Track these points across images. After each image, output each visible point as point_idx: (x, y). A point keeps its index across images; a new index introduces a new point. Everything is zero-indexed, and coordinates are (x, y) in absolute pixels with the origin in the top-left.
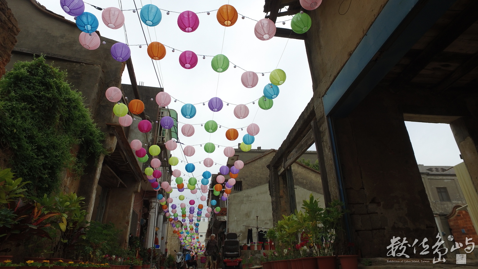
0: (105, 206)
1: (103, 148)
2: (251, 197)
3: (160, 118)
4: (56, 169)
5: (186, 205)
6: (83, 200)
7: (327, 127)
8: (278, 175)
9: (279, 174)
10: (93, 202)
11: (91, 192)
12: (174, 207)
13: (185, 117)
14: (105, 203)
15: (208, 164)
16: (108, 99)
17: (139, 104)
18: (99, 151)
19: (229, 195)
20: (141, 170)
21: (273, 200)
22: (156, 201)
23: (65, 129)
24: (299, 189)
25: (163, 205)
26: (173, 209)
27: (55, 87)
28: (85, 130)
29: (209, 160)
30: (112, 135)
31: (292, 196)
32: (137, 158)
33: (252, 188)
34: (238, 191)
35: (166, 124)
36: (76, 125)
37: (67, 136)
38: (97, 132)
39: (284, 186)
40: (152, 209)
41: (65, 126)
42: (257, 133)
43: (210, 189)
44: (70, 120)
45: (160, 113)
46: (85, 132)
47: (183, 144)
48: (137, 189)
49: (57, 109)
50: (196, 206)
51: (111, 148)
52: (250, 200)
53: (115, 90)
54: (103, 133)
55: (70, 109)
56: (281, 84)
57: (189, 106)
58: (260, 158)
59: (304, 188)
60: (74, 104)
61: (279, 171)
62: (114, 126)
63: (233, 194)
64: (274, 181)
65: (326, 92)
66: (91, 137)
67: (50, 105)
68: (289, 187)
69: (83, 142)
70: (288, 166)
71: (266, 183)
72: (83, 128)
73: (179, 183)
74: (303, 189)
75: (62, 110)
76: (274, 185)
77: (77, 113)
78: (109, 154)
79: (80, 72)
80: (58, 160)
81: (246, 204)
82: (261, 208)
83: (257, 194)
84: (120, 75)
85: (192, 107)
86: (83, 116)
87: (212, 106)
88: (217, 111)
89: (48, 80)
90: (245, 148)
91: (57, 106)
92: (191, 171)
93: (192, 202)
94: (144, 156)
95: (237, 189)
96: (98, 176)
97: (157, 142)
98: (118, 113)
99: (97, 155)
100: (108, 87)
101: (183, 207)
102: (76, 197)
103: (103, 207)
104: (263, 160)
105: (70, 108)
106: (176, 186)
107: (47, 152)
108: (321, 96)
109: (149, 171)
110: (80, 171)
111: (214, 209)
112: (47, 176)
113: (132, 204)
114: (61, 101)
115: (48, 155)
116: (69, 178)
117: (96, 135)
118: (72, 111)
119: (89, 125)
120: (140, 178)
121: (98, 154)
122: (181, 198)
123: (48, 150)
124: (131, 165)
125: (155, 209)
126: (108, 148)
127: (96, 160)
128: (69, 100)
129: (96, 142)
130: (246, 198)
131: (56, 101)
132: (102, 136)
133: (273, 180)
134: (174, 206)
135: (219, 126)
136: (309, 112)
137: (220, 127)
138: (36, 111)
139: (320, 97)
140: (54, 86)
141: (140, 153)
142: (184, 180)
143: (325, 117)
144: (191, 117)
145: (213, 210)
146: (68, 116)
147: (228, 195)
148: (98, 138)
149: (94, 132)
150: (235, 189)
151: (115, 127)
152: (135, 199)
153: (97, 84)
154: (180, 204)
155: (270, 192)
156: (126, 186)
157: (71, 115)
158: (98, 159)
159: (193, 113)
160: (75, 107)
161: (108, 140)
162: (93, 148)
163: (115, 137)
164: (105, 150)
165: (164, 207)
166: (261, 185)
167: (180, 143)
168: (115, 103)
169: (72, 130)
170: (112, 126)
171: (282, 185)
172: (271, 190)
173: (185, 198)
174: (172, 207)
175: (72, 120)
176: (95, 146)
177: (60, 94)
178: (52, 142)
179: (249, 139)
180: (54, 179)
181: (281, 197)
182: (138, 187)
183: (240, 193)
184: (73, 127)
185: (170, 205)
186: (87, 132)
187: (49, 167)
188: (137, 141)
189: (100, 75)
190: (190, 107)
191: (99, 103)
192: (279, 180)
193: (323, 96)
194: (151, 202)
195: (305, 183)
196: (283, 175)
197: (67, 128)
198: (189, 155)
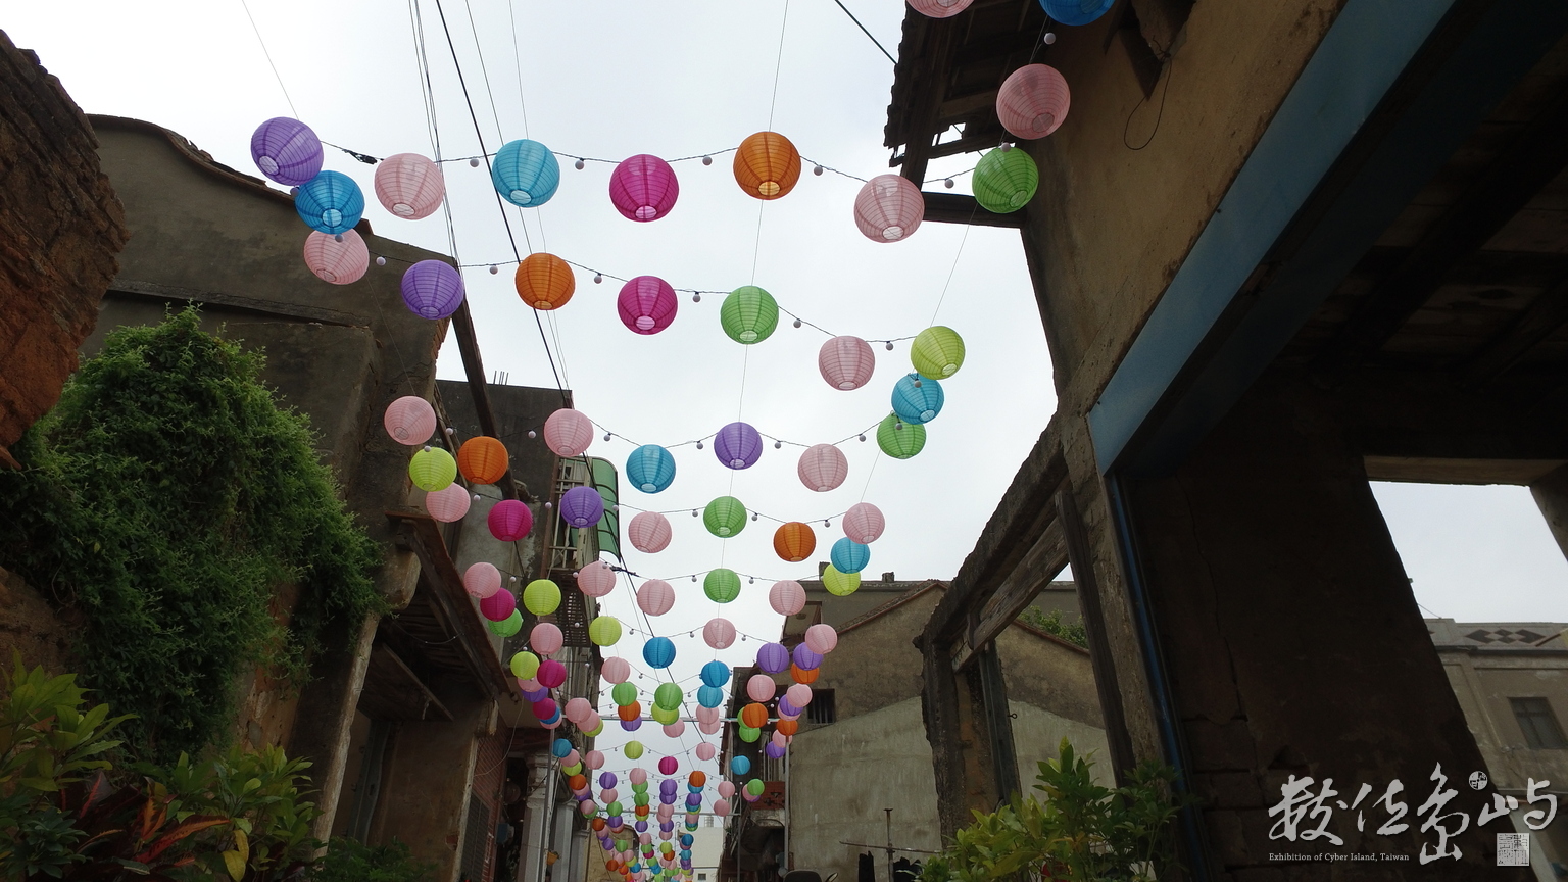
0: (379, 782)
1: (376, 591)
2: (867, 742)
3: (562, 487)
4: (221, 666)
5: (649, 776)
6: (306, 771)
7: (1108, 512)
8: (952, 670)
9: (957, 666)
10: (338, 774)
11: (334, 740)
12: (608, 782)
13: (640, 488)
14: (380, 772)
15: (719, 639)
16: (392, 434)
17: (491, 450)
18: (361, 602)
19: (791, 737)
20: (500, 660)
21: (940, 756)
22: (550, 762)
23: (255, 536)
24: (1027, 714)
25: (572, 774)
26: (605, 788)
27: (225, 402)
28: (318, 536)
29: (721, 626)
30: (404, 551)
31: (1001, 742)
32: (485, 622)
33: (866, 712)
34: (821, 724)
35: (578, 512)
36: (289, 521)
37: (260, 559)
38: (357, 540)
39: (975, 707)
40: (536, 788)
41: (253, 525)
42: (877, 535)
43: (727, 720)
44: (271, 506)
45: (560, 471)
46: (319, 543)
47: (634, 574)
48: (487, 725)
49: (231, 471)
50: (681, 777)
51: (400, 591)
52: (864, 755)
53: (414, 407)
54: (376, 544)
55: (272, 472)
56: (949, 376)
57: (652, 453)
58: (891, 611)
59: (1044, 709)
60: (284, 454)
61: (956, 656)
62: (411, 521)
63: (805, 735)
64: (939, 692)
65: (1098, 395)
66: (336, 557)
67: (210, 459)
68: (990, 712)
69: (310, 573)
70: (985, 643)
71: (913, 696)
72: (311, 531)
73: (624, 703)
74: (1039, 711)
75: (247, 473)
76: (938, 706)
77: (294, 483)
78: (395, 612)
79: (305, 350)
80: (228, 638)
81: (848, 766)
82: (900, 781)
83: (887, 734)
84: (432, 353)
85: (661, 455)
86: (314, 492)
87: (728, 451)
88: (743, 468)
89: (205, 381)
90: (841, 584)
91: (232, 463)
92: (661, 663)
93: (668, 765)
94: (507, 614)
95: (817, 718)
96: (357, 686)
97: (553, 565)
98: (426, 481)
99: (354, 616)
100: (394, 394)
101: (638, 782)
102: (284, 758)
103: (373, 787)
104: (903, 618)
105: (272, 467)
106: (615, 712)
107: (194, 613)
108: (1083, 409)
109: (525, 665)
110: (302, 669)
111: (744, 784)
112: (190, 691)
113: (468, 776)
114: (243, 446)
115: (196, 622)
116: (264, 694)
117: (352, 551)
118: (276, 476)
119: (332, 518)
120: (495, 687)
121: (358, 612)
122: (633, 752)
123: (197, 606)
124: (466, 646)
125: (544, 791)
126: (390, 591)
127: (352, 631)
128: (269, 441)
129: (352, 575)
130: (849, 746)
131: (227, 446)
132: (372, 553)
133: (937, 688)
134: (608, 780)
135: (750, 515)
136: (1046, 461)
137: (755, 519)
138: (165, 482)
139: (1079, 413)
140: (223, 400)
141: (495, 608)
142: (639, 692)
143: (1101, 479)
144: (659, 489)
145: (738, 789)
146: (263, 492)
147: (787, 740)
148: (358, 562)
149: (348, 542)
150: (810, 716)
151: (415, 522)
152: (478, 757)
153: (360, 387)
154: (628, 773)
155: (928, 729)
156: (448, 714)
157: (274, 489)
158: (359, 630)
159: (664, 476)
160: (288, 465)
161: (393, 566)
162: (341, 592)
163: (414, 556)
164: (380, 599)
165: (577, 783)
166: (898, 701)
167: (626, 571)
168: (417, 448)
169: (275, 538)
170: (404, 520)
171: (965, 707)
172: (931, 722)
173: (645, 751)
174: (603, 780)
175: (277, 505)
176: (349, 588)
177: (242, 424)
178: (211, 580)
179: (852, 554)
180: (215, 700)
181: (963, 746)
182: (489, 716)
183: (827, 732)
184: (278, 530)
185: (596, 774)
186: (323, 542)
187: (200, 661)
188: (486, 568)
189: (370, 355)
190: (657, 455)
191: (365, 446)
192: (956, 689)
193: (1089, 410)
194: (534, 767)
195: (1046, 693)
196: (970, 670)
197: (260, 531)
198: (654, 611)
